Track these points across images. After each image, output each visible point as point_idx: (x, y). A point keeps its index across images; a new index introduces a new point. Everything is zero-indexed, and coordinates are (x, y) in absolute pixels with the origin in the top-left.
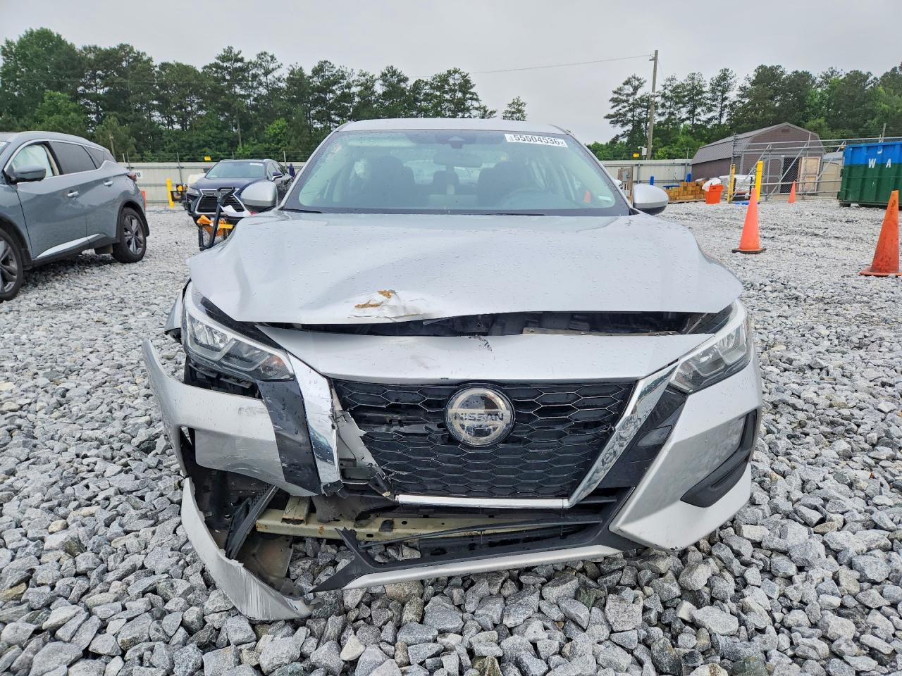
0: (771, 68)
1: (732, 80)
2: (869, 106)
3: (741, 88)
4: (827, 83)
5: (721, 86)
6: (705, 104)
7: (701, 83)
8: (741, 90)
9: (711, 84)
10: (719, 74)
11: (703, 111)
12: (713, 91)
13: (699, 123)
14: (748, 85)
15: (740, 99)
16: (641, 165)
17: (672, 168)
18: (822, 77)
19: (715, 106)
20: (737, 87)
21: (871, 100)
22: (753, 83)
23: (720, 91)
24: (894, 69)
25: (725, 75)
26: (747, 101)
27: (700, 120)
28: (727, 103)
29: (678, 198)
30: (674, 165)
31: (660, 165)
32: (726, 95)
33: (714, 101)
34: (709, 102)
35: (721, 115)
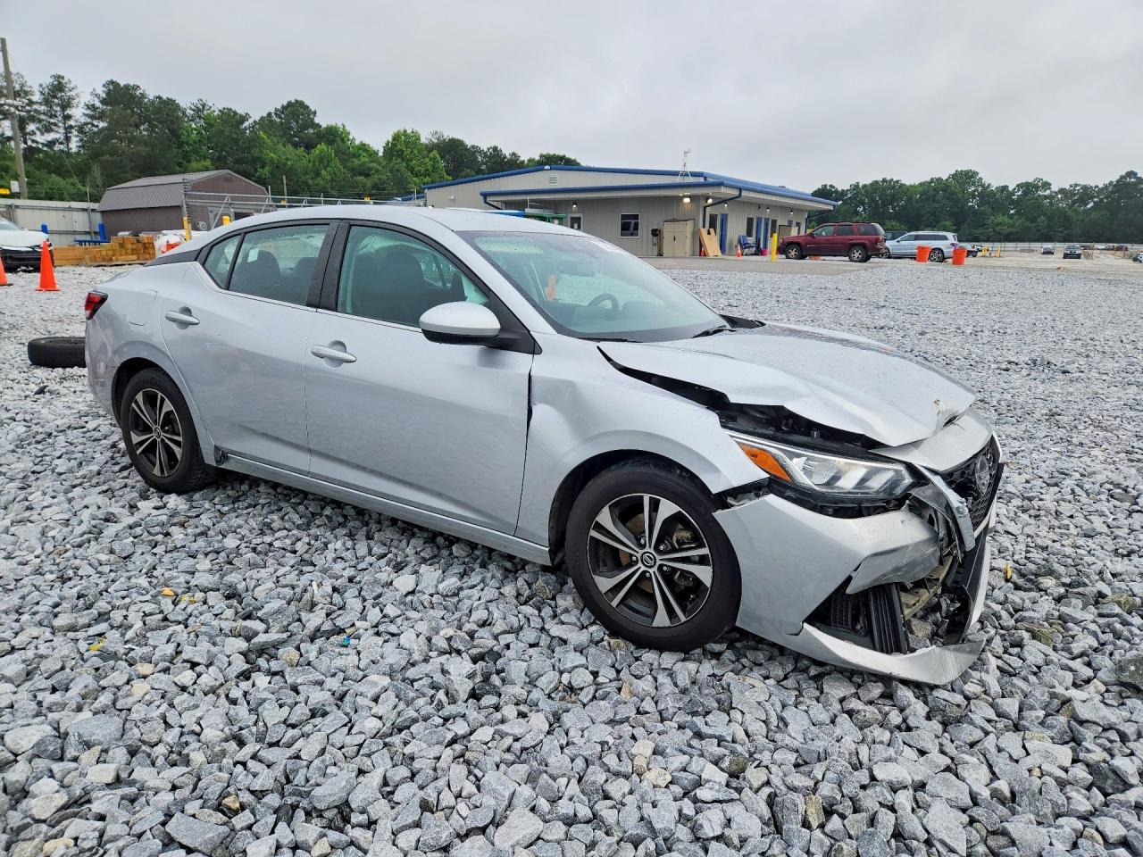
0: (127, 87)
1: (73, 93)
2: (255, 152)
3: (88, 107)
4: (200, 117)
5: (57, 98)
6: (40, 121)
7: (25, 88)
8: (89, 108)
9: (41, 92)
10: (51, 80)
11: (38, 129)
12: (47, 102)
13: (34, 145)
14: (98, 104)
15: (89, 120)
16: (17, 207)
17: (68, 214)
18: (191, 109)
19: (55, 125)
20: (82, 105)
21: (256, 146)
22: (103, 102)
23: (57, 105)
24: (269, 114)
25: (60, 83)
26: (102, 125)
27: (37, 142)
28: (72, 122)
29: (114, 258)
30: (70, 209)
31: (49, 209)
32: (68, 112)
33: (51, 117)
34: (43, 117)
35: (68, 139)
